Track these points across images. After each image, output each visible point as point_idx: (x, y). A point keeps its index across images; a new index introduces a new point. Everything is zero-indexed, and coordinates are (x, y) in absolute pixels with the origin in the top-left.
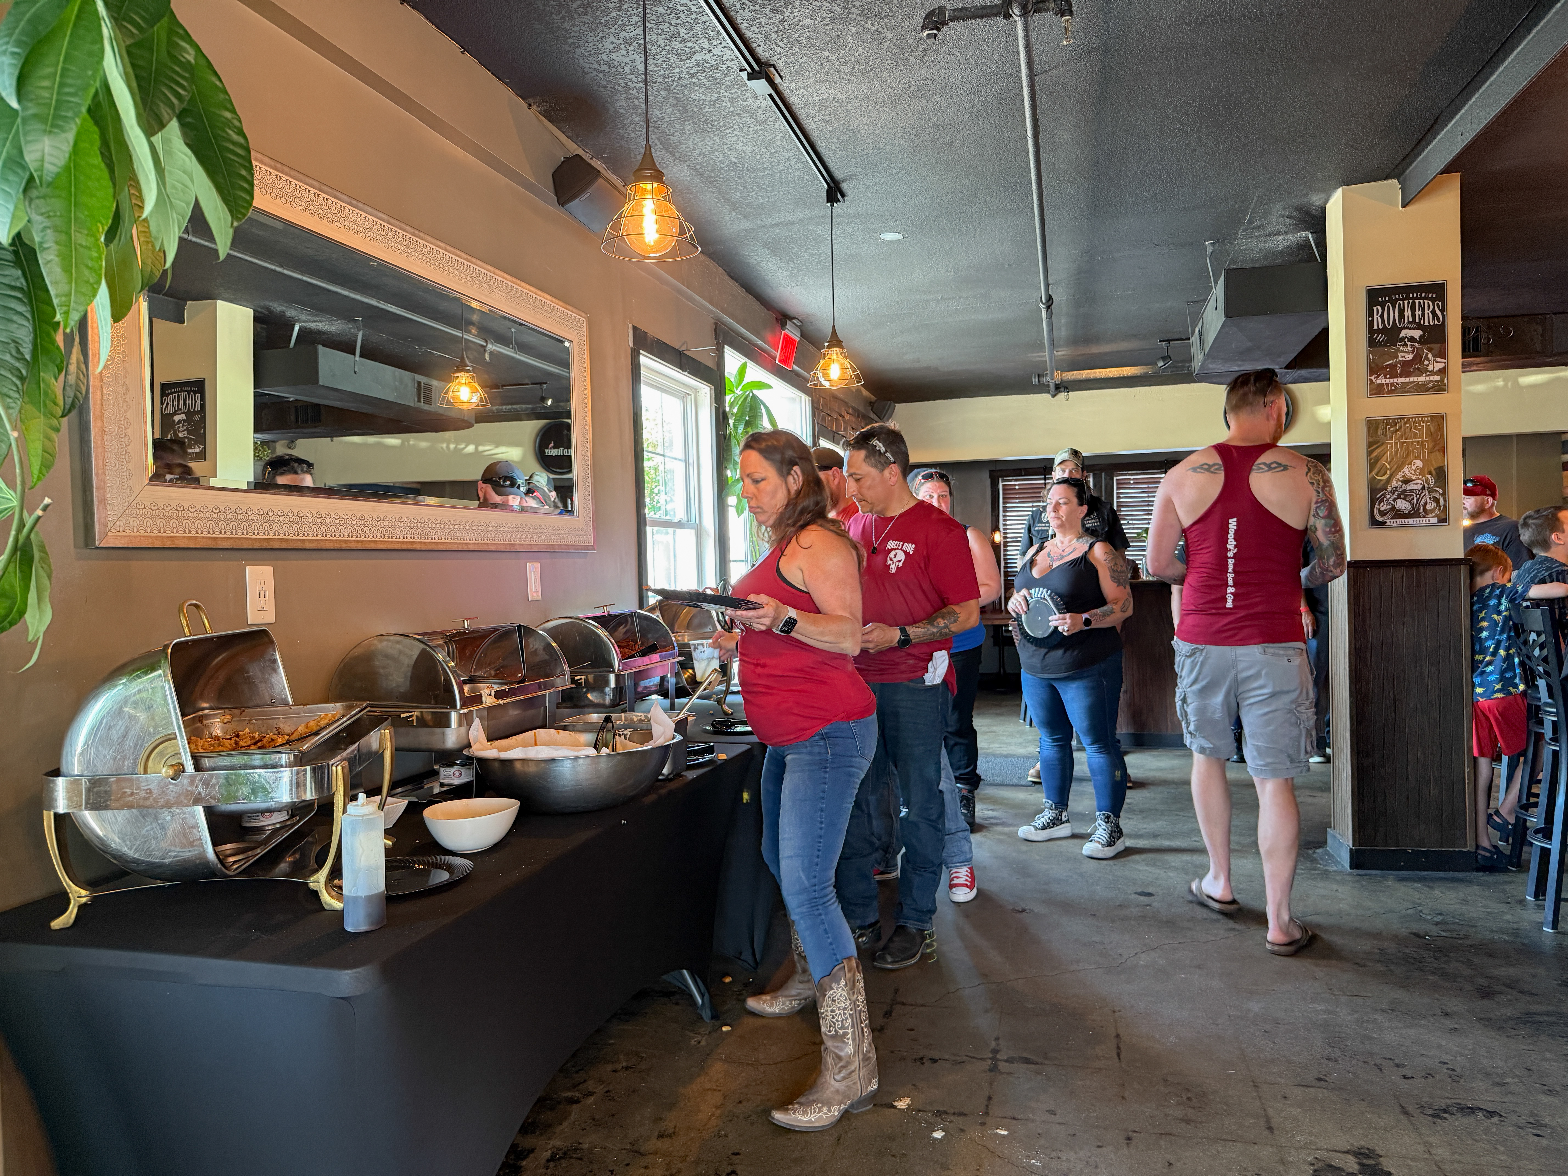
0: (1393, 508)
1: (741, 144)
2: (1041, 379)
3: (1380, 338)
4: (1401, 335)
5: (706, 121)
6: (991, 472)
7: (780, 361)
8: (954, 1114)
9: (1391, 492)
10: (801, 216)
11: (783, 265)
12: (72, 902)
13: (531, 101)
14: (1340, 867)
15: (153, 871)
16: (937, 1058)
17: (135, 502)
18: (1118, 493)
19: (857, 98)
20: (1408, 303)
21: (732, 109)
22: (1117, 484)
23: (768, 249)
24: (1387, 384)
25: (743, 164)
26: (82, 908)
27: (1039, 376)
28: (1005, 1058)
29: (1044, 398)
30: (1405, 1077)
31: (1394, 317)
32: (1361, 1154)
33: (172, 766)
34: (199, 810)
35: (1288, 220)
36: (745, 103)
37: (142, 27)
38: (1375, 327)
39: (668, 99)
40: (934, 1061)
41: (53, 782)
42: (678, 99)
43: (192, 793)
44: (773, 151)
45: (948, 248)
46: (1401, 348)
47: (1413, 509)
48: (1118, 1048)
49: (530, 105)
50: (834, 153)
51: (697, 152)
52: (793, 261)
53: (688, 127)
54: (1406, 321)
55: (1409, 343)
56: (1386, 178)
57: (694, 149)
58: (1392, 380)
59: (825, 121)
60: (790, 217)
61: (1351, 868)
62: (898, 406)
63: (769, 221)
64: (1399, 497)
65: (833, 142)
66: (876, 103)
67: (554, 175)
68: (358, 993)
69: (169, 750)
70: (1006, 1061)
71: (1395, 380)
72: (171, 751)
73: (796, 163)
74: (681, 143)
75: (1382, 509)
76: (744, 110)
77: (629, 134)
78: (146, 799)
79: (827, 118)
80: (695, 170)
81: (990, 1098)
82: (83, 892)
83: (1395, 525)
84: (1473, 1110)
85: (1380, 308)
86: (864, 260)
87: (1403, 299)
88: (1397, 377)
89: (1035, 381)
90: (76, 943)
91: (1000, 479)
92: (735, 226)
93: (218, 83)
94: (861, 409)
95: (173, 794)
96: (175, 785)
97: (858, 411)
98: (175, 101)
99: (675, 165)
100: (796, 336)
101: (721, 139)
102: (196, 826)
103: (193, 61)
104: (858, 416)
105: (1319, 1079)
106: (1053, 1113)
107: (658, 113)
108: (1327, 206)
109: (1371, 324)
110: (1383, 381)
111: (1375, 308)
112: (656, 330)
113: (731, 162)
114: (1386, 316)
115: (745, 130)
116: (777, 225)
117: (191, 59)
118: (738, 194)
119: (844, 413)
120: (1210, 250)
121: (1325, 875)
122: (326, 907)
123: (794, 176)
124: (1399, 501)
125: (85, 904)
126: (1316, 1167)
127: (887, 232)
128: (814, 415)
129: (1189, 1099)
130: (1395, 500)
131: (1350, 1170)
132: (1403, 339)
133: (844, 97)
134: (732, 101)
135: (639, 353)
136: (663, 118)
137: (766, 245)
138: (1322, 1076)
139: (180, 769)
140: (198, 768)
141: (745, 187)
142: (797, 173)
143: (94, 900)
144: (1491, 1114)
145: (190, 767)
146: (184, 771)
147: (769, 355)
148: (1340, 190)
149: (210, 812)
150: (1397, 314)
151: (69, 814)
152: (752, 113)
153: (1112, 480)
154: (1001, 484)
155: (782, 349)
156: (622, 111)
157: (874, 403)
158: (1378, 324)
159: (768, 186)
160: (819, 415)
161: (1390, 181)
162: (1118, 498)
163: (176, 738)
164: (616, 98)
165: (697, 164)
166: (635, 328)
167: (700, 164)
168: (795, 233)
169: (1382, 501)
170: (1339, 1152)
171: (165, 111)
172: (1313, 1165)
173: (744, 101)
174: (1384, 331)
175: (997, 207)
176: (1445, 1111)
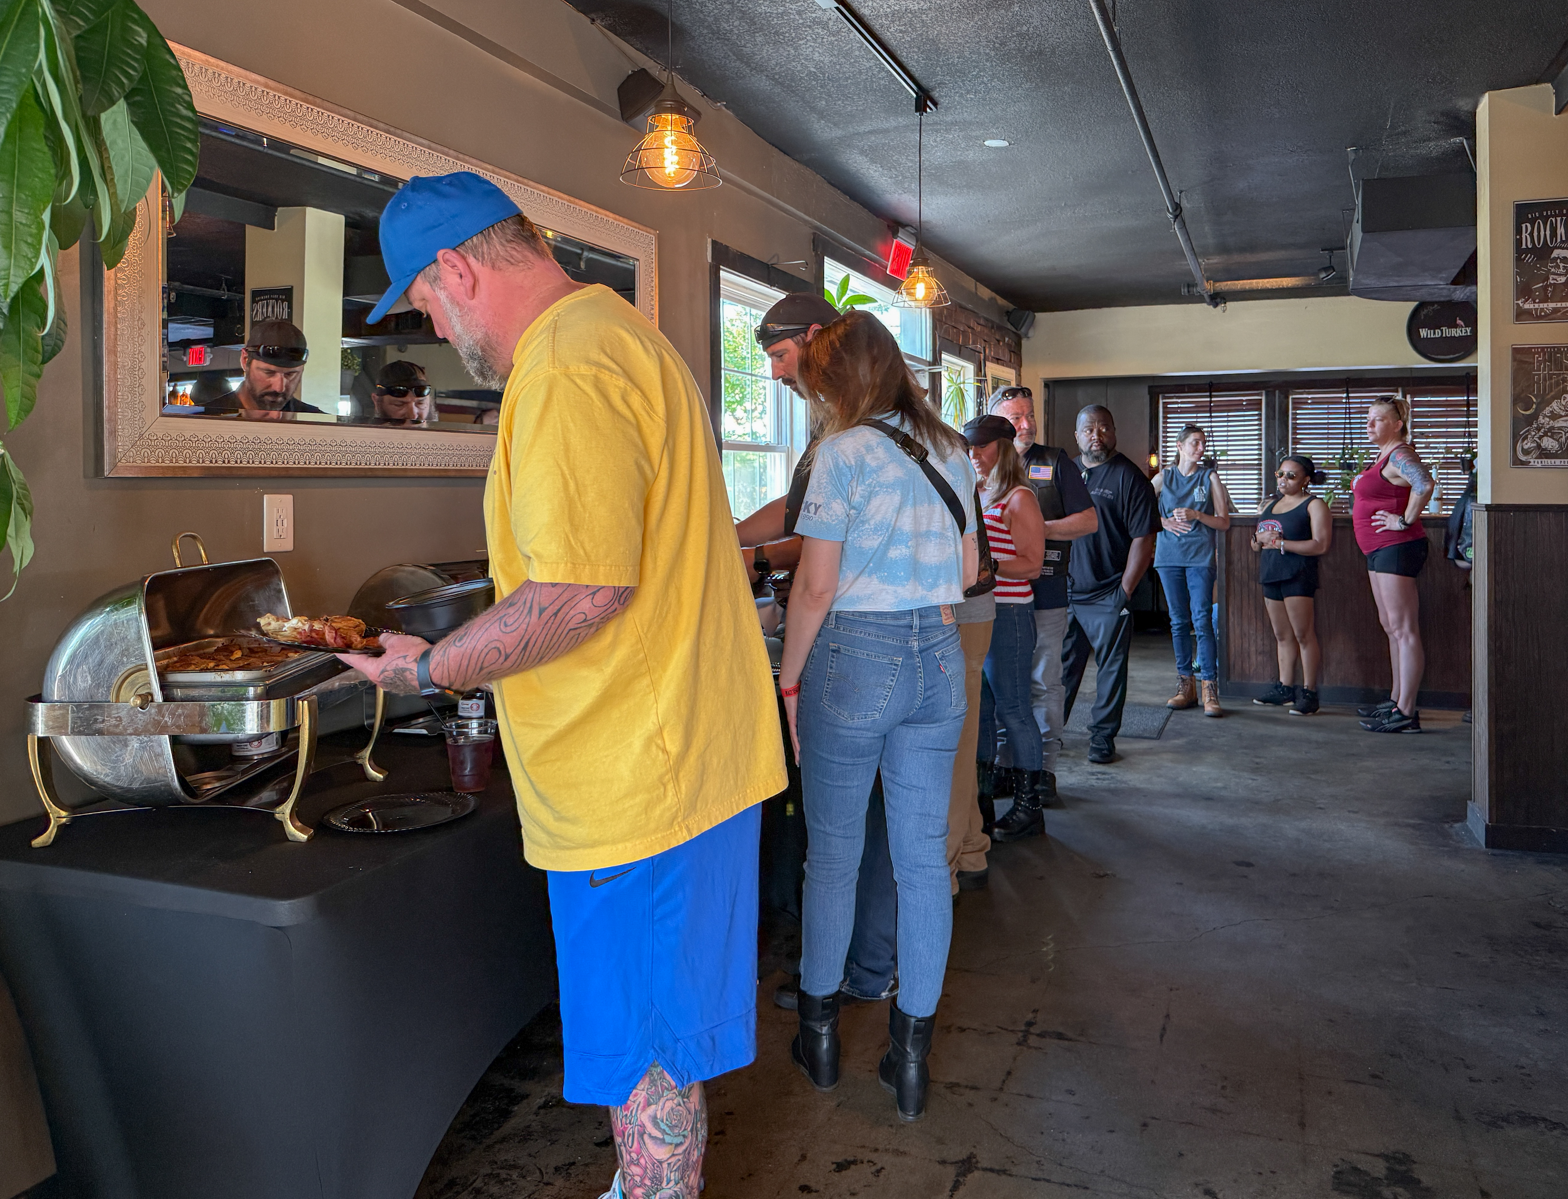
0: (1539, 446)
1: (817, 54)
2: (1191, 289)
3: (1529, 258)
4: (1552, 256)
5: (776, 33)
6: (1150, 387)
7: (892, 271)
8: (967, 1087)
9: (1536, 428)
10: (894, 124)
11: (886, 172)
12: (53, 822)
13: (593, 16)
14: (1475, 845)
15: (124, 796)
16: (965, 1027)
17: (147, 433)
18: (1293, 414)
19: (930, 9)
20: (1562, 220)
21: (801, 21)
22: (1293, 403)
23: (866, 156)
24: (1536, 310)
25: (824, 74)
26: (61, 828)
27: (1189, 286)
28: (1038, 1032)
29: (1203, 308)
30: (1471, 1080)
31: (1545, 235)
32: (1395, 1158)
33: (140, 695)
34: (166, 739)
35: (1436, 126)
36: (814, 15)
37: (89, 19)
38: (1524, 246)
39: (733, 12)
40: (962, 1030)
41: (33, 707)
42: (743, 13)
43: (159, 722)
44: (852, 60)
45: (1061, 154)
46: (1553, 270)
47: (1562, 448)
48: (1164, 1029)
49: (593, 20)
50: (918, 62)
51: (773, 62)
52: (895, 168)
53: (759, 39)
54: (1559, 240)
55: (1561, 265)
56: (1537, 82)
57: (769, 60)
58: (1541, 305)
59: (901, 31)
60: (886, 125)
61: (1486, 847)
62: (1039, 315)
63: (862, 129)
64: (1545, 434)
65: (914, 52)
66: (952, 14)
67: (619, 90)
68: (291, 924)
69: (140, 680)
70: (1038, 1035)
71: (1545, 305)
72: (141, 681)
73: (879, 72)
74: (755, 54)
75: (1526, 447)
76: (814, 21)
77: (700, 46)
78: (117, 726)
79: (902, 28)
80: (774, 79)
81: (1009, 1073)
82: (64, 813)
83: (1539, 465)
84: (1535, 1120)
85: (1528, 225)
86: (972, 167)
87: (1556, 216)
88: (1546, 302)
89: (1184, 291)
90: (54, 863)
91: (1161, 396)
92: (826, 135)
93: (172, 61)
94: (996, 319)
95: (141, 723)
96: (143, 713)
97: (992, 322)
98: (125, 81)
99: (753, 75)
100: (910, 244)
101: (796, 49)
102: (161, 754)
103: (145, 44)
104: (992, 327)
105: (1374, 1076)
106: (1071, 1092)
107: (725, 25)
108: (1477, 111)
109: (1519, 242)
110: (1532, 306)
111: (1524, 226)
112: (737, 243)
113: (811, 72)
114: (1535, 234)
115: (819, 40)
116: (871, 132)
117: (144, 42)
118: (824, 103)
119: (972, 323)
120: (1352, 157)
121: (1455, 852)
122: (290, 838)
123: (879, 85)
124: (1545, 439)
125: (64, 824)
126: (1339, 1169)
127: (991, 139)
128: (934, 328)
129: (1223, 1087)
130: (1540, 438)
131: (1376, 1175)
132: (1556, 259)
133: (916, 8)
134: (799, 13)
135: (720, 269)
136: (732, 30)
137: (863, 152)
138: (1377, 1073)
139: (147, 699)
140: (166, 699)
141: (830, 96)
142: (883, 82)
143: (74, 822)
144: (1556, 1125)
145: (158, 697)
146: (152, 701)
147: (881, 265)
148: (1487, 95)
149: (175, 741)
150: (1548, 233)
151: (48, 738)
152: (825, 25)
153: (1287, 398)
154: (1161, 402)
155: (894, 260)
156: (688, 24)
157: (1011, 313)
158: (1527, 243)
159: (854, 95)
160: (941, 327)
161: (1543, 85)
162: (1295, 419)
163: (147, 669)
164: (679, 12)
165: (776, 74)
166: (714, 243)
167: (779, 74)
168: (892, 140)
169: (1526, 438)
170: (1371, 1154)
171: (115, 91)
172: (1336, 1166)
173: (812, 13)
174: (1533, 250)
175: (1106, 114)
176: (1504, 1120)
